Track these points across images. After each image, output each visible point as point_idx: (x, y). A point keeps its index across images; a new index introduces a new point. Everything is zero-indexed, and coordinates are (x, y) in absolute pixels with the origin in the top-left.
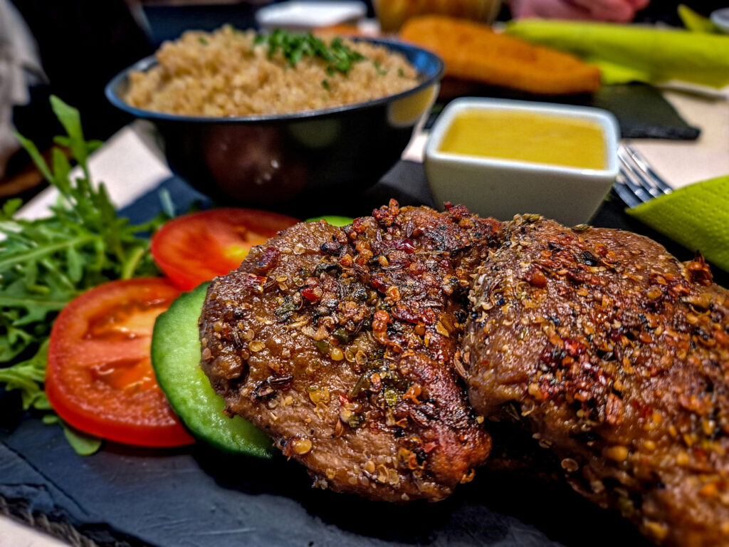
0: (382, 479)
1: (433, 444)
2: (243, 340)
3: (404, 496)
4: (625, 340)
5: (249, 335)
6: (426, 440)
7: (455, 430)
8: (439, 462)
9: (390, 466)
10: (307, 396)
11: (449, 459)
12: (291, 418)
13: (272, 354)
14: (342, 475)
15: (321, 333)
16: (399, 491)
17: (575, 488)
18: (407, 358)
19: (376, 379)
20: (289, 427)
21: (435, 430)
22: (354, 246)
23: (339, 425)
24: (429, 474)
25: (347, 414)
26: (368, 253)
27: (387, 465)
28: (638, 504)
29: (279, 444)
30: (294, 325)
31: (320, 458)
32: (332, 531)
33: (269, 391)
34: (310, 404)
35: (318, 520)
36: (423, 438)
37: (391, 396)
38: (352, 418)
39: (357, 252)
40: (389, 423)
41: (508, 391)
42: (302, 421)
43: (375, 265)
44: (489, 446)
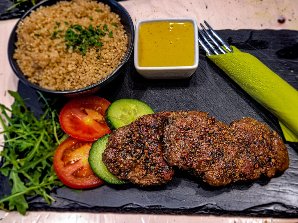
0: (155, 183)
1: (163, 175)
2: (118, 166)
3: (160, 184)
4: (196, 149)
5: (119, 164)
6: (162, 175)
7: (167, 171)
8: (166, 178)
9: (156, 180)
10: (134, 171)
11: (167, 177)
12: (133, 176)
13: (125, 166)
14: (146, 184)
15: (134, 158)
16: (158, 184)
17: (192, 174)
18: (154, 159)
19: (149, 165)
20: (133, 178)
21: (163, 172)
22: (134, 134)
23: (143, 175)
24: (164, 180)
25: (144, 173)
26: (138, 135)
27: (155, 180)
28: (202, 176)
29: (131, 181)
30: (127, 158)
31: (141, 182)
32: (145, 192)
33: (127, 173)
34: (136, 172)
35: (142, 191)
36: (161, 174)
37: (152, 167)
38: (146, 173)
39: (135, 135)
40: (153, 172)
41: (175, 164)
42: (135, 176)
43: (140, 138)
44: (174, 172)
